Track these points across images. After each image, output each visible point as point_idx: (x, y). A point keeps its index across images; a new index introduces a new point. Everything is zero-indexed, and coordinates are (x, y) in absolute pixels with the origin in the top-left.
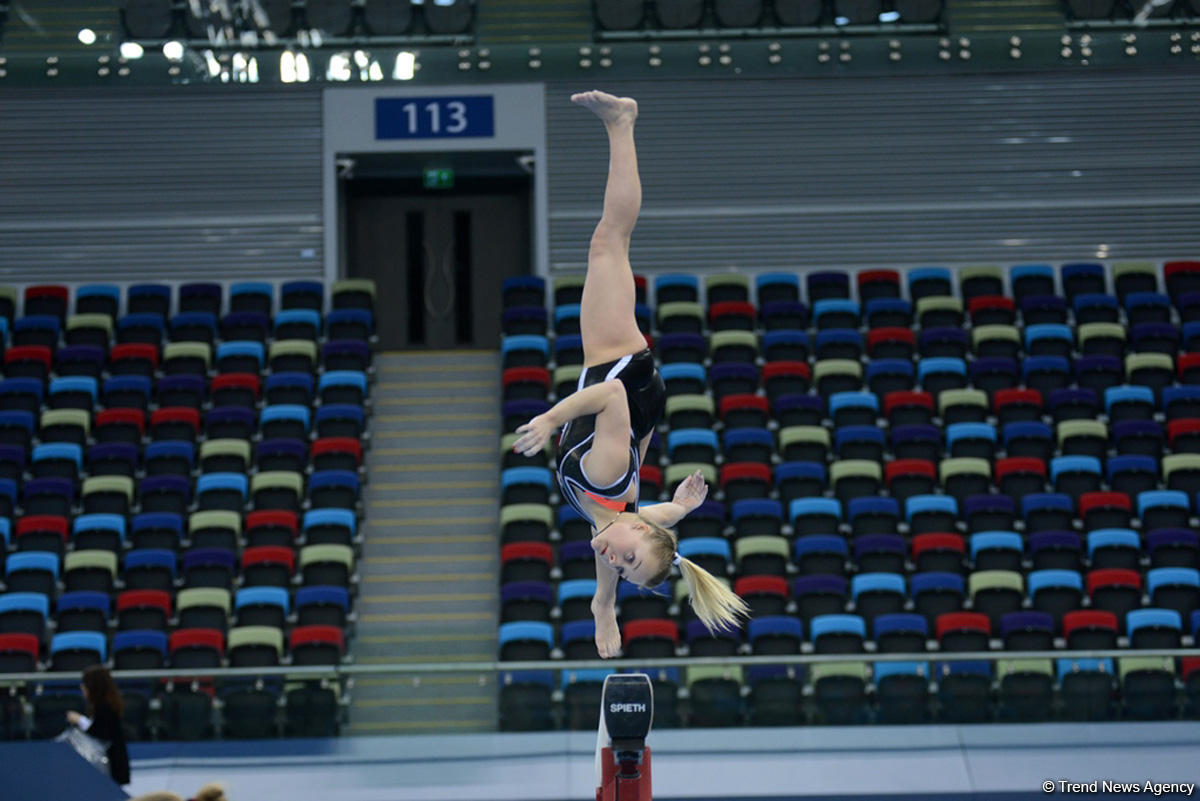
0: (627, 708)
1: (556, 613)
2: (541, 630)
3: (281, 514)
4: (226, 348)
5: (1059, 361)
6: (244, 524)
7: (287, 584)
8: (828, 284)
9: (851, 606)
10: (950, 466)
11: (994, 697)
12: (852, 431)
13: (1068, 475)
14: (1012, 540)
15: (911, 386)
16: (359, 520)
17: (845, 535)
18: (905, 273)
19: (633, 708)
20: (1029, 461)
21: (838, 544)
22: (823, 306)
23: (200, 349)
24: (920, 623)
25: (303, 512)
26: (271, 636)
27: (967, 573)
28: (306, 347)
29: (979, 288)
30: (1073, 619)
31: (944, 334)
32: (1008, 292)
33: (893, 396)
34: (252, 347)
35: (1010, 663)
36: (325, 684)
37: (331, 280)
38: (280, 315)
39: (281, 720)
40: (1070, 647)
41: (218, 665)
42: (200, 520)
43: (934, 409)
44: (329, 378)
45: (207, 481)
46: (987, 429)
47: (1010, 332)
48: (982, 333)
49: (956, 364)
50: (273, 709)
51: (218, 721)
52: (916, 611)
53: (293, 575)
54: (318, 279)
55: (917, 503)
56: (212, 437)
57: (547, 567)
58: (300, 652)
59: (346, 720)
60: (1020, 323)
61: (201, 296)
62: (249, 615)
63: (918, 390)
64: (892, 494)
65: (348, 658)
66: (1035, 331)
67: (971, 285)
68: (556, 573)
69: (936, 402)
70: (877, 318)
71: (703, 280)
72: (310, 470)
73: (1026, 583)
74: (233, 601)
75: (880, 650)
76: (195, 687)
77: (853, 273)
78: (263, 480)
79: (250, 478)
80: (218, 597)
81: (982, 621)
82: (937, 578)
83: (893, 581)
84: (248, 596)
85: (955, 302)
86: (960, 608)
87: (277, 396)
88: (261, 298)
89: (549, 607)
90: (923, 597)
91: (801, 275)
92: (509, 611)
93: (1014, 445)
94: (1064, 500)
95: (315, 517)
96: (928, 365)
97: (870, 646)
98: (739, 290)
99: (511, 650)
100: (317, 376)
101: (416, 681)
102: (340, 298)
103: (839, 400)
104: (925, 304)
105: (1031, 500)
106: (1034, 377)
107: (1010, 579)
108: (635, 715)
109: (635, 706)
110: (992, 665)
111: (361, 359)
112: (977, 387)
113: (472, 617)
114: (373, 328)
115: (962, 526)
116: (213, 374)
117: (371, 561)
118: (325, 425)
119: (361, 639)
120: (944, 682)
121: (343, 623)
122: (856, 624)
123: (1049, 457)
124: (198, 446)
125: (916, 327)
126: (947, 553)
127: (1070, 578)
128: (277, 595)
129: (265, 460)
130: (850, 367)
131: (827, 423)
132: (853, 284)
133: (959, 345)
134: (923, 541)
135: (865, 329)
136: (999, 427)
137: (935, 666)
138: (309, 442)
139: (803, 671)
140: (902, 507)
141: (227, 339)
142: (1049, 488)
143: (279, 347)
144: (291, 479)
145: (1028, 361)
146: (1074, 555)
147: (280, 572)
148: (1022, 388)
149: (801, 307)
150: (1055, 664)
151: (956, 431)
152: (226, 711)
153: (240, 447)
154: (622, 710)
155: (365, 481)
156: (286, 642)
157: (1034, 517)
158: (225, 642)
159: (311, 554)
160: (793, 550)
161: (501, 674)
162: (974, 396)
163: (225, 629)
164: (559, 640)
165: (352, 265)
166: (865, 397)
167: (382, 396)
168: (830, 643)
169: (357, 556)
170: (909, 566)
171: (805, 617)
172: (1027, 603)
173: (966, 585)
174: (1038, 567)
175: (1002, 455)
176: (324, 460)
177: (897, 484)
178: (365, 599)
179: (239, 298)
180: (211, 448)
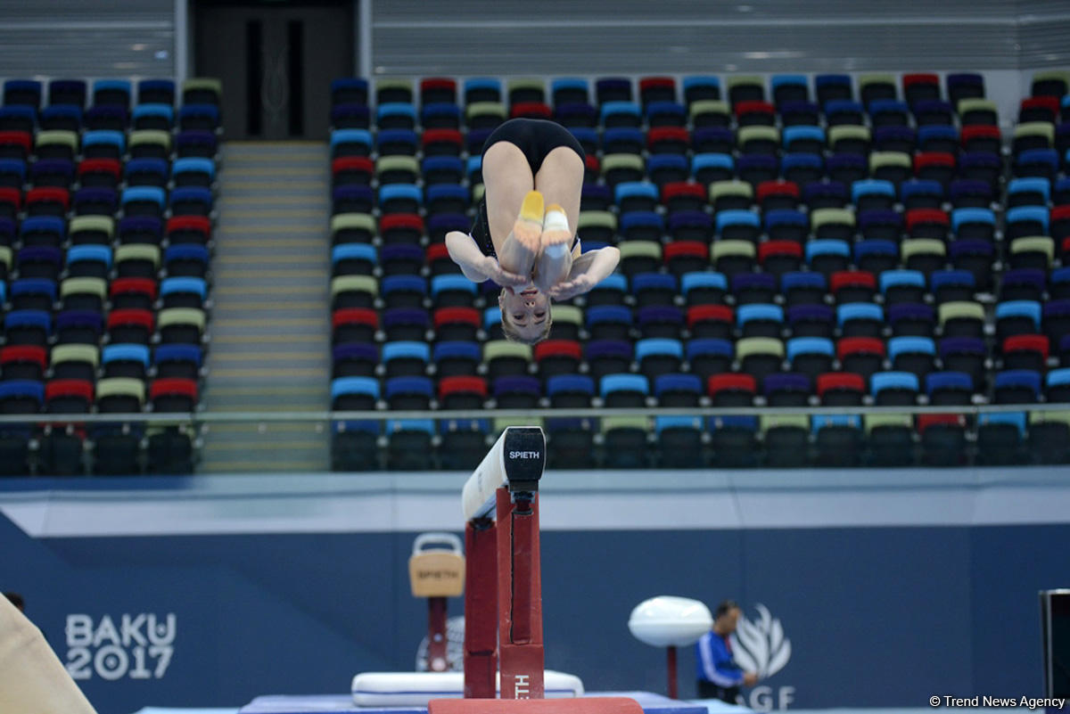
0: (524, 455)
1: (381, 370)
2: (367, 385)
3: (139, 282)
4: (91, 137)
5: (812, 158)
6: (109, 290)
7: (146, 342)
8: (614, 89)
9: (635, 367)
10: (721, 248)
11: (757, 446)
12: (634, 216)
13: (822, 258)
14: (773, 312)
15: (685, 178)
16: (209, 287)
17: (629, 306)
18: (680, 80)
19: (529, 455)
20: (787, 245)
21: (624, 315)
22: (610, 107)
23: (68, 137)
24: (694, 382)
25: (159, 281)
26: (134, 387)
27: (734, 340)
28: (160, 137)
29: (744, 94)
30: (825, 381)
31: (714, 133)
32: (769, 98)
33: (671, 186)
34: (114, 136)
35: (772, 417)
36: (183, 429)
37: (182, 79)
38: (137, 109)
39: (143, 460)
40: (824, 404)
41: (87, 411)
42: (71, 286)
43: (704, 198)
44: (181, 164)
45: (77, 252)
46: (751, 216)
47: (770, 133)
48: (748, 133)
49: (723, 160)
50: (136, 449)
51: (88, 460)
52: (692, 372)
53: (152, 334)
54: (170, 78)
55: (692, 280)
56: (80, 213)
57: (373, 331)
58: (161, 402)
59: (199, 460)
60: (779, 124)
61: (68, 90)
62: (116, 369)
63: (691, 182)
64: (671, 271)
65: (200, 407)
66: (793, 132)
67: (738, 92)
68: (380, 336)
69: (707, 192)
70: (657, 119)
71: (506, 83)
72: (165, 243)
73: (786, 349)
74: (100, 356)
75: (661, 405)
76: (70, 430)
77: (635, 79)
78: (126, 252)
79: (113, 251)
80: (87, 352)
81: (748, 382)
82: (710, 344)
83: (671, 346)
84: (115, 352)
85: (723, 106)
86: (728, 370)
87: (137, 179)
88: (121, 94)
89: (374, 364)
90: (698, 361)
91: (590, 81)
92: (340, 367)
93: (775, 230)
94: (818, 279)
95: (171, 285)
96: (701, 160)
97: (651, 401)
98: (536, 93)
99: (341, 402)
100: (170, 163)
101: (262, 428)
102: (190, 95)
103: (624, 189)
104: (699, 107)
105: (789, 278)
106: (790, 172)
107: (771, 346)
108: (530, 461)
109: (531, 453)
110: (756, 420)
111: (208, 148)
112: (743, 179)
113: (307, 373)
114: (218, 121)
115: (730, 300)
116: (80, 159)
117: (220, 324)
118: (179, 205)
119: (211, 392)
120: (716, 433)
121: (196, 376)
122: (639, 383)
123: (803, 241)
124: (68, 222)
125: (690, 127)
126: (718, 323)
127: (822, 345)
128: (139, 352)
129: (127, 235)
130: (633, 161)
131: (614, 209)
132: (636, 89)
133: (727, 143)
134: (697, 312)
135: (645, 128)
136: (762, 214)
137: (707, 420)
138: (165, 220)
139: (595, 422)
140: (679, 283)
141: (93, 128)
142: (805, 268)
143: (138, 137)
144: (149, 252)
145: (787, 158)
146: (826, 325)
147: (140, 332)
148: (781, 181)
149: (590, 108)
150: (811, 418)
151: (726, 217)
152: (96, 452)
153: (103, 223)
154: (519, 457)
155: (212, 254)
156: (147, 392)
157: (792, 293)
158: (94, 392)
159: (169, 317)
160: (585, 318)
161: (334, 423)
162: (740, 187)
163: (93, 380)
164: (384, 394)
165: (199, 66)
166: (646, 187)
167: (228, 180)
168: (618, 399)
169: (208, 319)
170: (686, 334)
171: (596, 376)
172: (786, 366)
173: (734, 351)
174: (795, 335)
175: (764, 239)
176: (177, 235)
177: (676, 263)
178: (215, 356)
179: (101, 93)
180: (79, 223)
